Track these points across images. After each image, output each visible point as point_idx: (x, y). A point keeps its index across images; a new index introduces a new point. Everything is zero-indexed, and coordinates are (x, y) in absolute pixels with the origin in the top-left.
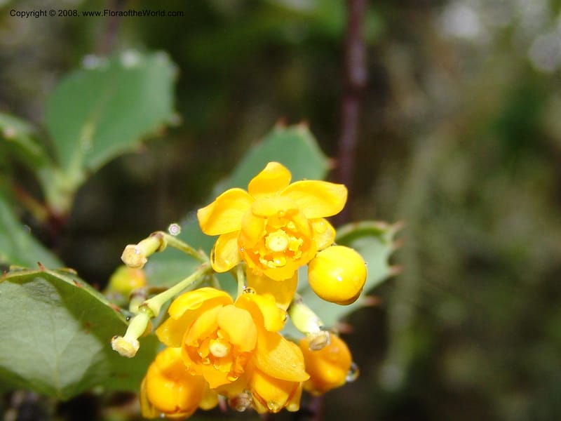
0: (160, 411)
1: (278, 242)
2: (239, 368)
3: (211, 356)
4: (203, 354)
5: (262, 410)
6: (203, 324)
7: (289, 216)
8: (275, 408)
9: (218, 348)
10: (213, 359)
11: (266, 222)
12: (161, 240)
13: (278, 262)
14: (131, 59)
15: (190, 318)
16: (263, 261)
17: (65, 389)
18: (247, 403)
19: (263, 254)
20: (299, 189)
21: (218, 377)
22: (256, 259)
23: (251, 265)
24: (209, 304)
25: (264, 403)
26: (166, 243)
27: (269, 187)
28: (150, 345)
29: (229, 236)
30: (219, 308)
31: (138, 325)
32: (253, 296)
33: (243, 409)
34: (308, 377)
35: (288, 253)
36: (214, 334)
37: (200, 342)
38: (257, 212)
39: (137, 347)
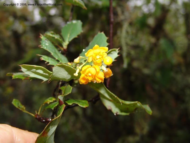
0: (83, 83)
1: (98, 57)
2: (93, 77)
3: (89, 75)
4: (88, 75)
5: (98, 82)
6: (87, 71)
7: (99, 53)
8: (100, 82)
9: (90, 74)
10: (89, 76)
11: (96, 54)
12: (80, 57)
13: (98, 60)
14: (74, 22)
15: (85, 70)
16: (96, 60)
17: (68, 80)
18: (96, 82)
19: (96, 59)
20: (100, 48)
21: (90, 79)
22: (95, 60)
23: (94, 61)
24: (88, 68)
25: (98, 81)
26: (81, 58)
27: (96, 48)
28: (80, 74)
29: (90, 56)
30: (90, 68)
31: (78, 71)
32: (95, 66)
33: (95, 83)
34: (104, 78)
35: (100, 58)
36: (89, 72)
37: (87, 74)
38: (94, 53)
39: (78, 75)
